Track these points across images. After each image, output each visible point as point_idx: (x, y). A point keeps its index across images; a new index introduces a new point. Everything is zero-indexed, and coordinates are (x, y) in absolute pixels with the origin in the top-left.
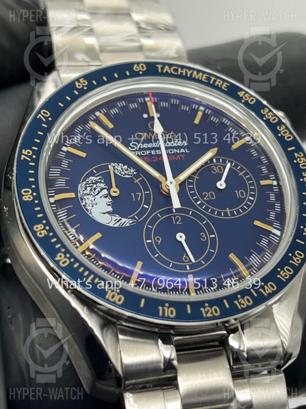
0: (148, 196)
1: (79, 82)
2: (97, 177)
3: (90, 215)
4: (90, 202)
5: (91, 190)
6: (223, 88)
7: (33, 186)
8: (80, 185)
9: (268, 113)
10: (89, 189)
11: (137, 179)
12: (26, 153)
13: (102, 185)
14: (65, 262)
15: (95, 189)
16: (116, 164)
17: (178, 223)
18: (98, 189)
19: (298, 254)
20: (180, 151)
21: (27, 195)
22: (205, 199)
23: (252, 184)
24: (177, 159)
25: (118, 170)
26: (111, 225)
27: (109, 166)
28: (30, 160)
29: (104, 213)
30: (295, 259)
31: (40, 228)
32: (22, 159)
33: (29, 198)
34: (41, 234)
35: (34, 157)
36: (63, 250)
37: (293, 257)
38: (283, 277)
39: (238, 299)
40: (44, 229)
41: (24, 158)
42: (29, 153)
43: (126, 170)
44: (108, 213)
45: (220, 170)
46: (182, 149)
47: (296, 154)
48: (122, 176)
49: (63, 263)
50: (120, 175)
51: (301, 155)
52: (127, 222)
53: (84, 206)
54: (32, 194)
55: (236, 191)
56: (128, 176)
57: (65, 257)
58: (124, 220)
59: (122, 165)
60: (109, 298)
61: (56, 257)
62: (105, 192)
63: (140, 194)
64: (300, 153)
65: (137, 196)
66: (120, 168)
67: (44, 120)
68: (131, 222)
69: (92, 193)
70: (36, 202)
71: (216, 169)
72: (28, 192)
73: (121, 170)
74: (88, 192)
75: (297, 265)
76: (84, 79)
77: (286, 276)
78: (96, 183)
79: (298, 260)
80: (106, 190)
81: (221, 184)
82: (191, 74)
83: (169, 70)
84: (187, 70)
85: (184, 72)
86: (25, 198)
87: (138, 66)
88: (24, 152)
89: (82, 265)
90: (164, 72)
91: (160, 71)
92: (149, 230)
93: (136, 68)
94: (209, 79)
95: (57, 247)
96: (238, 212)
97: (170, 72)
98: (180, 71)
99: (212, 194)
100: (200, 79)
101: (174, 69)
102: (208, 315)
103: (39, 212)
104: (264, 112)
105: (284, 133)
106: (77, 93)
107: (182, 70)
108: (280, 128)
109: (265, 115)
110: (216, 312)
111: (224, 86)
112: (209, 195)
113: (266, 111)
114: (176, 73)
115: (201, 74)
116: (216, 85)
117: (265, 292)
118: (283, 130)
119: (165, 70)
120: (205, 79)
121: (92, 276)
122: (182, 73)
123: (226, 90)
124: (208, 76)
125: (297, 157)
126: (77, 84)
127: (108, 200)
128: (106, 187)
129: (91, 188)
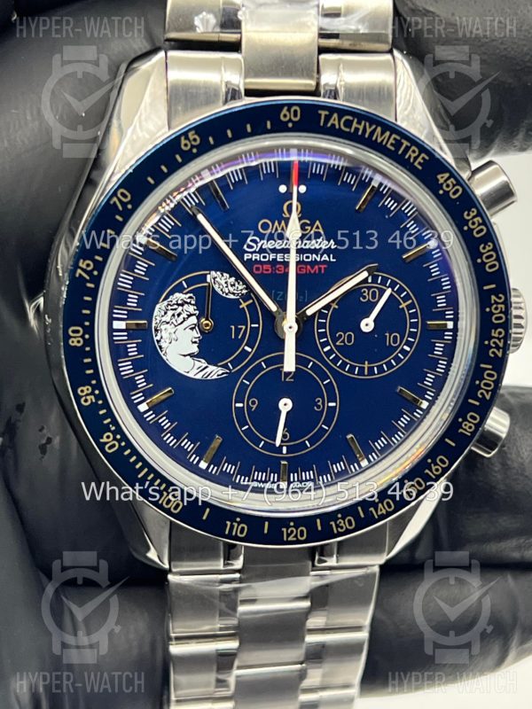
0: (254, 331)
1: (187, 138)
2: (186, 294)
3: (164, 357)
4: (168, 335)
5: (173, 315)
6: (416, 164)
7: (87, 324)
8: (158, 306)
9: (474, 217)
10: (170, 313)
11: (245, 302)
12: (84, 266)
13: (191, 309)
14: (113, 446)
15: (179, 315)
16: (218, 273)
17: (287, 380)
18: (184, 315)
19: (441, 460)
21: (75, 337)
22: (338, 343)
23: (414, 325)
25: (219, 284)
26: (191, 375)
28: (88, 278)
29: (185, 356)
30: (434, 468)
31: (86, 392)
32: (77, 275)
33: (79, 342)
34: (86, 401)
35: (96, 273)
36: (113, 428)
37: (432, 465)
39: (336, 520)
40: (92, 393)
41: (80, 275)
42: (88, 265)
43: (232, 286)
44: (191, 355)
45: (374, 297)
47: (493, 297)
48: (224, 295)
49: (110, 448)
50: (221, 293)
52: (215, 372)
53: (158, 341)
54: (82, 337)
55: (388, 334)
56: (231, 296)
57: (115, 439)
58: (211, 368)
59: (228, 276)
60: (162, 504)
61: (102, 438)
62: (193, 320)
63: (244, 327)
64: (501, 295)
65: (237, 331)
66: (223, 282)
67: (120, 208)
68: (221, 372)
69: (174, 321)
70: (88, 349)
71: (368, 294)
72: (78, 332)
73: (225, 285)
74: (167, 318)
75: (434, 477)
76: (196, 133)
78: (182, 305)
79: (437, 470)
80: (194, 317)
81: (367, 325)
82: (372, 133)
83: (336, 123)
84: (367, 124)
85: (361, 127)
86: (73, 342)
87: (289, 110)
88: (81, 264)
89: (135, 452)
90: (329, 125)
91: (322, 124)
92: (243, 387)
93: (285, 115)
94: (398, 144)
95: (106, 422)
96: (381, 370)
97: (337, 127)
98: (355, 125)
99: (349, 336)
100: (384, 143)
101: (347, 121)
102: (290, 539)
103: (89, 366)
104: (468, 215)
105: (488, 257)
106: (179, 159)
107: (359, 123)
108: (484, 248)
109: (469, 220)
110: (302, 535)
111: (420, 160)
112: (345, 338)
113: (472, 214)
114: (347, 130)
115: (388, 133)
116: (407, 157)
117: (377, 512)
118: (489, 251)
119: (331, 122)
120: (392, 144)
121: (146, 470)
122: (357, 129)
123: (420, 168)
124: (398, 138)
125: (493, 302)
126: (183, 141)
127: (196, 334)
128: (197, 312)
129: (173, 312)
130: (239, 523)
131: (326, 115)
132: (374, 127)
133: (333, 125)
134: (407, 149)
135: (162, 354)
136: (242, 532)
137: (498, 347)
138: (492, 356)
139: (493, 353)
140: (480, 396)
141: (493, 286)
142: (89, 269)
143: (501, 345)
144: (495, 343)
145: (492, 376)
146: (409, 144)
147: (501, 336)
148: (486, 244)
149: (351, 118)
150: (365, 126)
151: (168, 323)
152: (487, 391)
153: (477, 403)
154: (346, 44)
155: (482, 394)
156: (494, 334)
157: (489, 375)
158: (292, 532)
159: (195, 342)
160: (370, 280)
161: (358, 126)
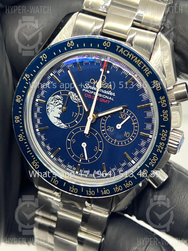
0: (80, 116)
1: (70, 42)
2: (60, 96)
3: (48, 115)
4: (51, 108)
5: (55, 102)
6: (147, 74)
7: (23, 96)
8: (50, 98)
9: (163, 99)
10: (54, 101)
11: (79, 105)
12: (27, 76)
13: (61, 102)
14: (21, 139)
15: (57, 103)
16: (73, 92)
17: (87, 137)
18: (58, 103)
19: (130, 182)
20: (109, 98)
21: (18, 99)
22: (107, 130)
23: (136, 132)
24: (105, 102)
25: (72, 96)
26: (56, 124)
27: (69, 92)
28: (27, 80)
29: (55, 117)
30: (127, 184)
31: (17, 118)
32: (24, 79)
33: (19, 101)
34: (17, 121)
35: (30, 79)
36: (23, 133)
37: (127, 183)
38: (116, 190)
39: (89, 190)
40: (19, 119)
41: (25, 79)
42: (28, 76)
43: (76, 98)
44: (57, 118)
45: (124, 118)
46: (110, 98)
47: (163, 130)
48: (73, 101)
49: (20, 139)
50: (72, 99)
51: (166, 132)
52: (63, 126)
53: (48, 110)
54: (20, 100)
55: (126, 132)
56: (75, 102)
57: (23, 137)
58: (63, 124)
59: (76, 94)
60: (32, 164)
61: (19, 135)
62: (61, 106)
63: (77, 114)
64: (166, 130)
65: (74, 114)
66: (74, 96)
67: (43, 60)
68: (65, 127)
69: (54, 104)
70: (21, 104)
71: (122, 116)
72: (20, 97)
74: (52, 103)
75: (126, 187)
76: (73, 42)
77: (118, 190)
78: (58, 100)
79: (128, 185)
81: (119, 126)
82: (134, 59)
83: (122, 52)
84: (133, 55)
85: (130, 56)
86: (17, 100)
87: (106, 43)
88: (26, 75)
89: (28, 143)
90: (119, 52)
91: (117, 50)
92: (72, 134)
93: (105, 44)
94: (142, 65)
95: (21, 130)
96: (120, 144)
97: (122, 53)
98: (128, 54)
99: (112, 129)
100: (137, 63)
101: (126, 52)
102: (71, 191)
103: (20, 110)
104: (161, 98)
105: (165, 115)
106: (66, 49)
107: (130, 54)
108: (164, 112)
109: (161, 100)
110: (76, 191)
111: (148, 73)
112: (110, 128)
113: (163, 98)
114: (125, 55)
115: (139, 60)
116: (144, 71)
117: (103, 192)
118: (166, 113)
119: (120, 51)
120: (140, 65)
121: (30, 151)
122: (129, 56)
123: (148, 76)
124: (143, 63)
125: (163, 132)
126: (68, 43)
127: (60, 111)
128: (63, 104)
129: (55, 101)
130: (56, 180)
131: (119, 48)
132: (135, 57)
133: (121, 52)
134: (145, 68)
135: (48, 114)
136: (56, 183)
137: (161, 149)
138: (158, 151)
139: (158, 150)
140: (150, 164)
141: (164, 126)
142: (28, 77)
143: (162, 149)
144: (160, 147)
145: (156, 159)
146: (146, 66)
147: (163, 145)
148: (165, 110)
149: (128, 51)
150: (132, 56)
151: (52, 104)
152: (153, 164)
153: (148, 167)
154: (143, 26)
155: (151, 164)
156: (161, 144)
157: (155, 158)
158: (73, 189)
159: (59, 114)
160: (124, 111)
161: (129, 55)
